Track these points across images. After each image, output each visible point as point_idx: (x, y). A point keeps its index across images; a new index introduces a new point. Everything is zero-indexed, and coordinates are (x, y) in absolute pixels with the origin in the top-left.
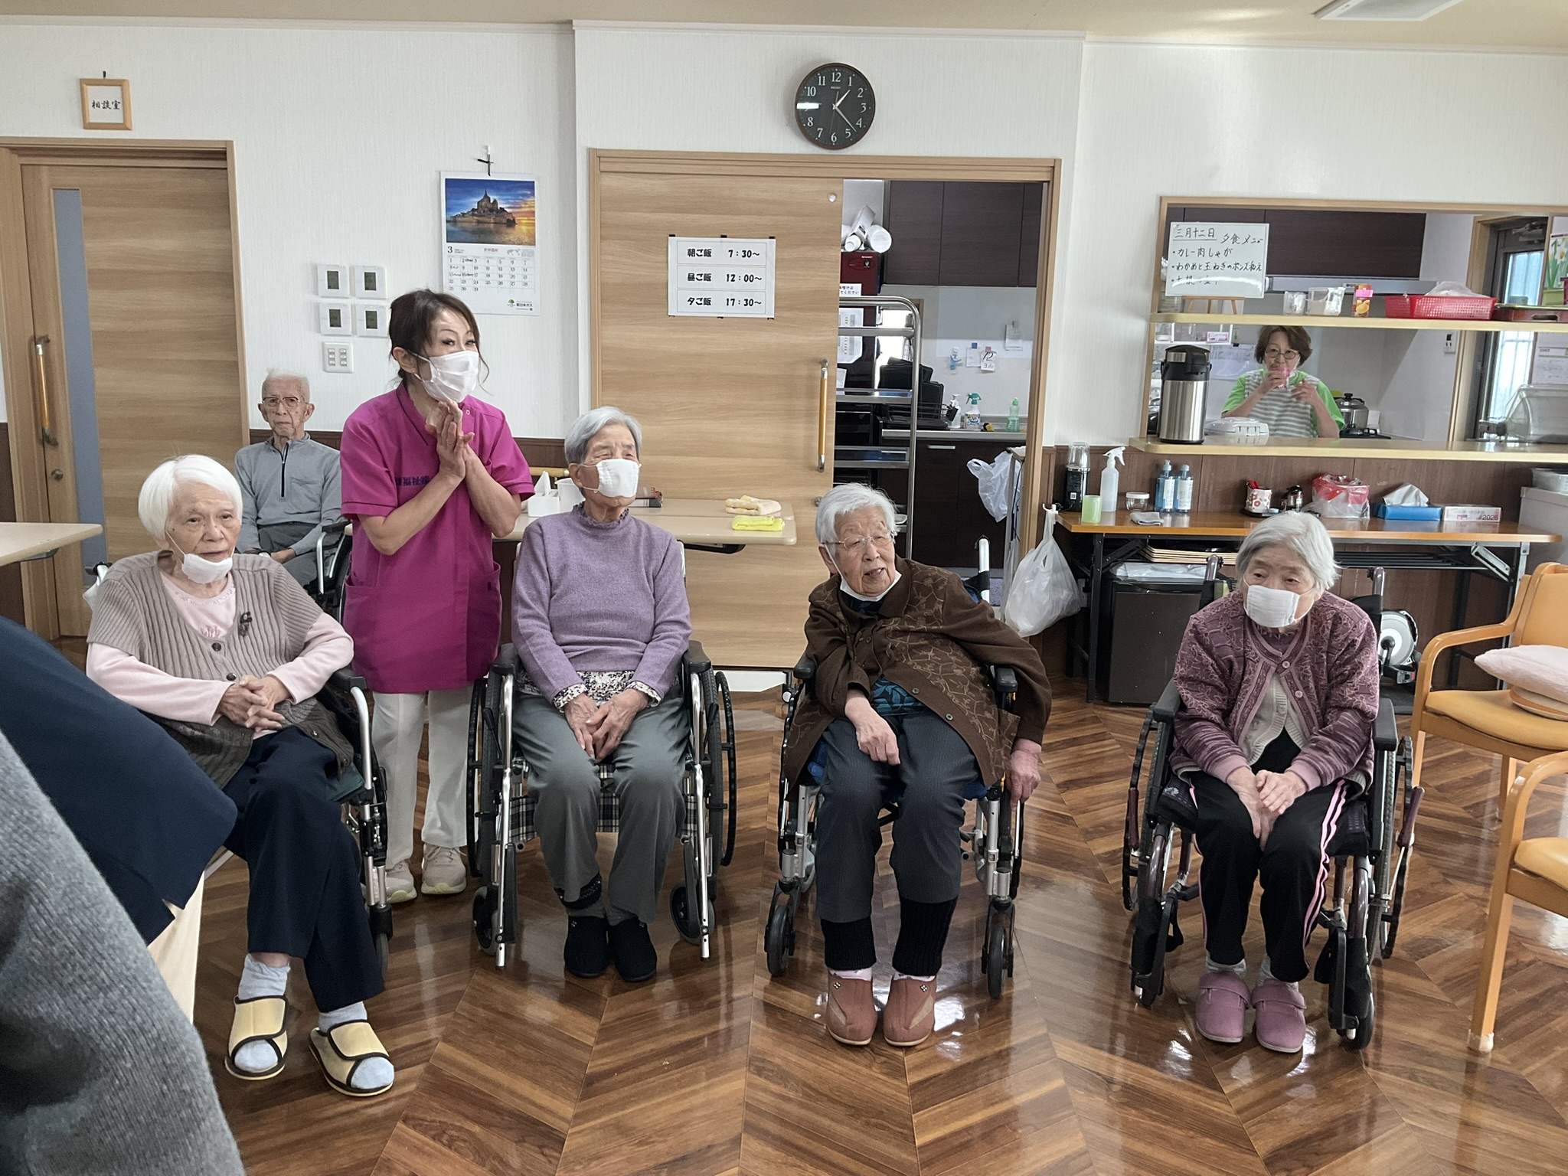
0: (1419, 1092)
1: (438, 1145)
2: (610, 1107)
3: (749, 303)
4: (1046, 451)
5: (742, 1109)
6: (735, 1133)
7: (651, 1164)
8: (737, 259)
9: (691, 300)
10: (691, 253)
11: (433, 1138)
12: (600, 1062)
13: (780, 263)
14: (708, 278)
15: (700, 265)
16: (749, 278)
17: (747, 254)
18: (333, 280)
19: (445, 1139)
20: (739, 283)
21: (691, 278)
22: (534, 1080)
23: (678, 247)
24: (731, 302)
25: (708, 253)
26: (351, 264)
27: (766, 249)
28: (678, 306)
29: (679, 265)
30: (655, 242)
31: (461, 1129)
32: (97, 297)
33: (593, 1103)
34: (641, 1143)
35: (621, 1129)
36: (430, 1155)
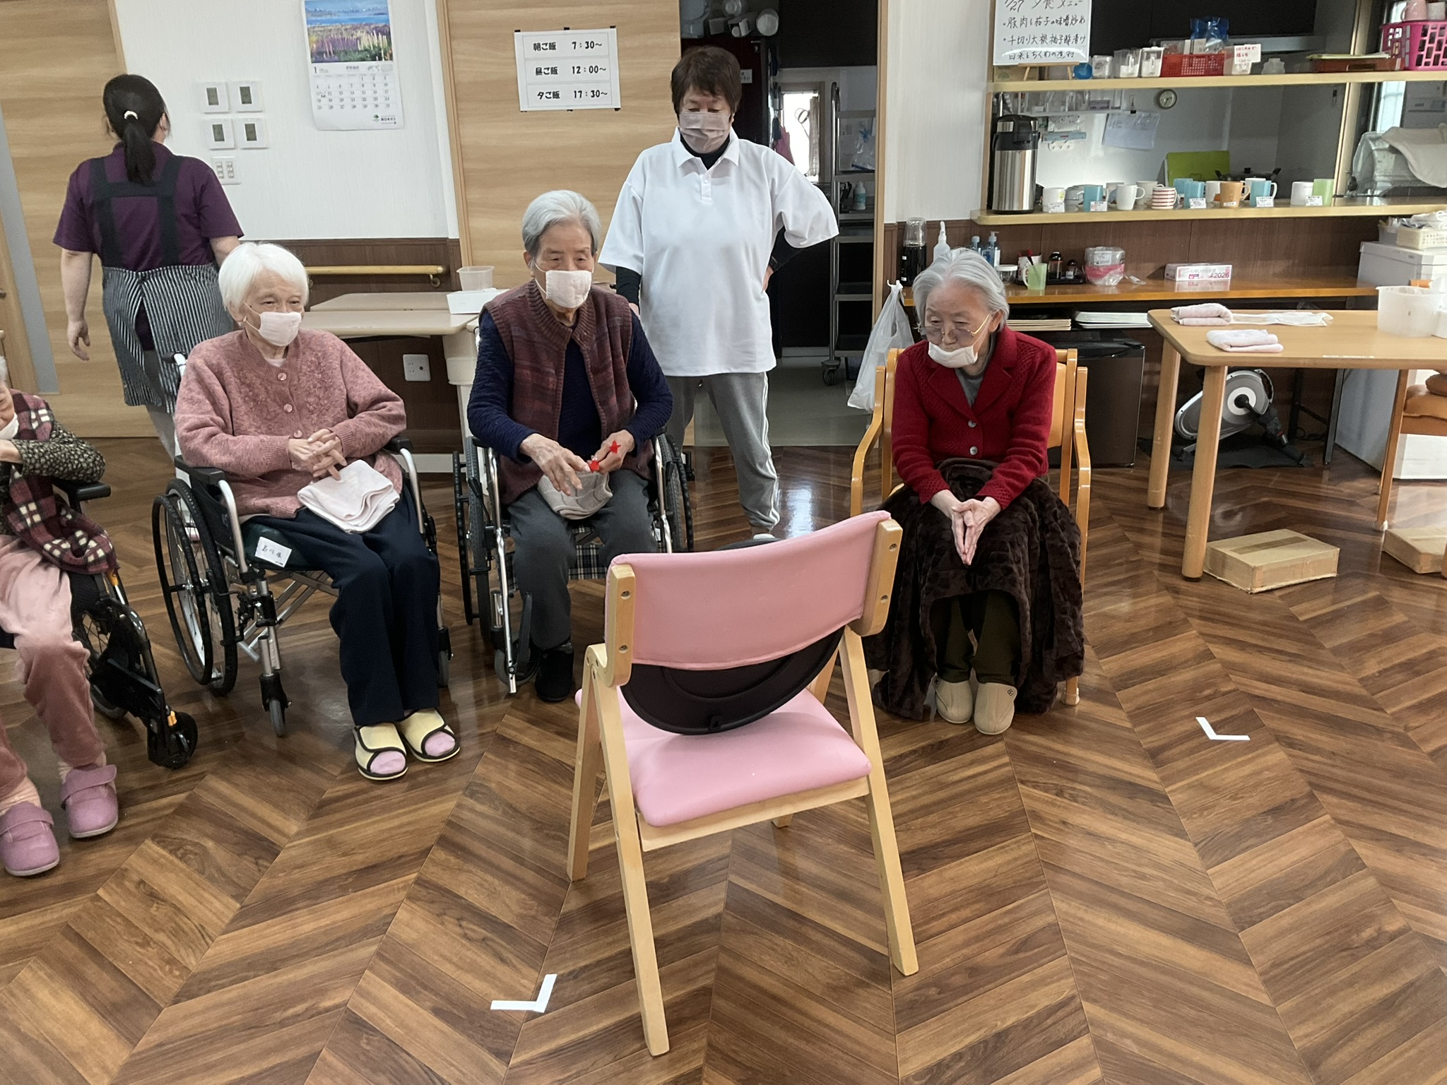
0: (1059, 806)
1: (172, 858)
2: (330, 826)
3: (595, 94)
4: (888, 228)
5: (442, 825)
6: (429, 844)
7: (343, 871)
8: (581, 50)
9: (541, 95)
10: (537, 47)
11: (170, 852)
12: (338, 788)
13: (623, 52)
14: (554, 71)
15: (546, 59)
16: (593, 69)
17: (590, 45)
18: (212, 96)
19: (179, 853)
20: (585, 75)
21: (539, 72)
22: (276, 806)
23: (523, 42)
24: (578, 94)
25: (553, 46)
26: (228, 81)
27: (607, 38)
28: (529, 102)
29: (526, 60)
30: (501, 38)
31: (196, 844)
32: (14, 125)
33: (318, 822)
34: (344, 854)
35: (331, 844)
36: (162, 866)
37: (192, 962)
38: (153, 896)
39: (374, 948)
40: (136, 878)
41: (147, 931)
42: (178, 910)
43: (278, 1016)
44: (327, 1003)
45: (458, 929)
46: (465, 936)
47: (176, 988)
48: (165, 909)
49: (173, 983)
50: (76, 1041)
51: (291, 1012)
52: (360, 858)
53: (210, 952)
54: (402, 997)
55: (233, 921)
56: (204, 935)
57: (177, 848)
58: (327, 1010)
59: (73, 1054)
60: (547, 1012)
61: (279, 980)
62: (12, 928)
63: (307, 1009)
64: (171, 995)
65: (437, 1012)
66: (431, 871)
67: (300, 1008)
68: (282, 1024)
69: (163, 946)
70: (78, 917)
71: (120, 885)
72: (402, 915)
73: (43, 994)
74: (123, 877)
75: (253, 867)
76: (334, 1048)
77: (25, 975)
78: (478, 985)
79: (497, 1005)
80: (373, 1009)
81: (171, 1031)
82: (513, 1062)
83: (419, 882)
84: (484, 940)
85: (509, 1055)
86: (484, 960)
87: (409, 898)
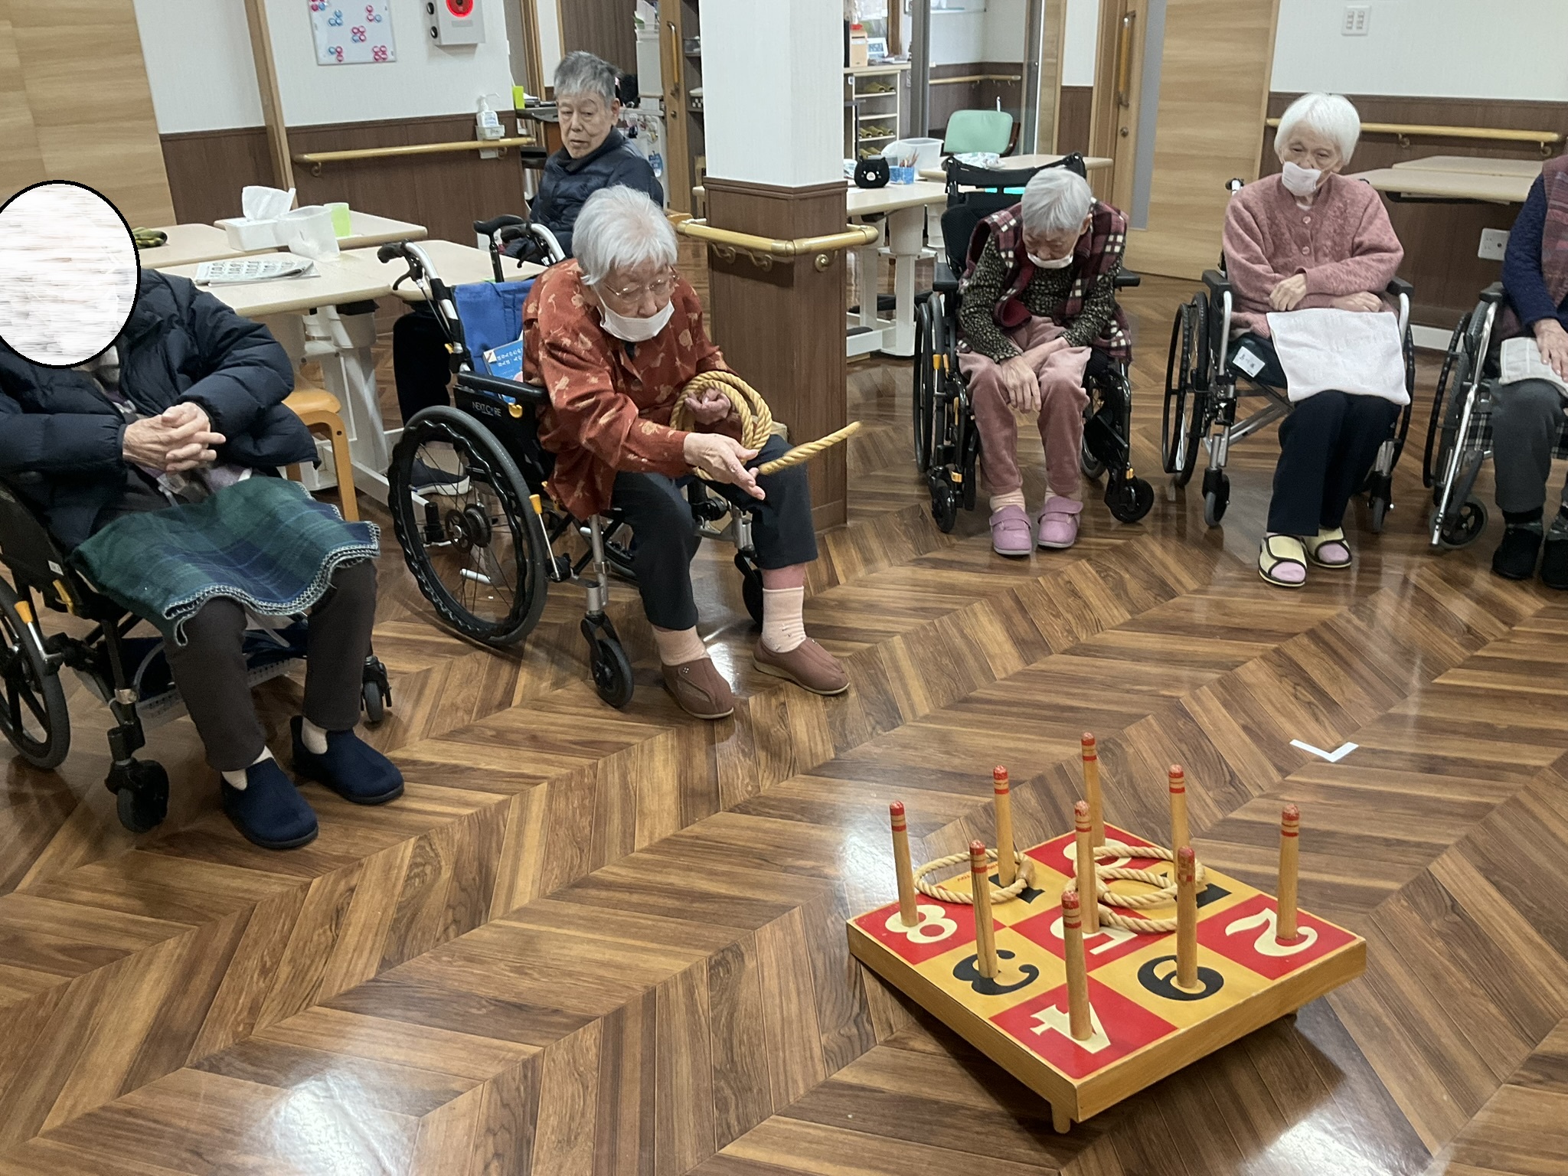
1: (1097, 576)
5: (1318, 624)
6: (1299, 631)
7: (1219, 624)
11: (1097, 572)
19: (1102, 575)
22: (1187, 567)
31: (1116, 573)
34: (1225, 614)
35: (1217, 604)
36: (1088, 578)
37: (1083, 637)
38: (1075, 593)
39: (1218, 676)
40: (1066, 578)
41: (1061, 609)
42: (1087, 605)
43: (1128, 686)
44: (1167, 693)
45: (1293, 691)
46: (1295, 695)
47: (1066, 647)
48: (1078, 601)
49: (1066, 643)
50: (994, 649)
51: (1139, 687)
52: (1237, 621)
53: (1098, 636)
54: (1224, 711)
55: (1122, 625)
56: (1098, 626)
57: (1103, 572)
58: (1165, 696)
59: (990, 656)
60: (1336, 763)
61: (1138, 667)
62: (980, 580)
63: (1151, 691)
64: (1062, 649)
65: (1245, 728)
66: (1290, 648)
67: (1145, 688)
68: (1128, 692)
69: (1067, 621)
70: (1020, 587)
71: (1055, 580)
72: (1250, 664)
73: (984, 619)
74: (1059, 575)
75: (1152, 599)
76: (1157, 717)
77: (977, 606)
78: (1288, 727)
79: (1295, 743)
80: (1197, 708)
81: (1053, 667)
82: (1289, 778)
83: (1276, 651)
84: (1310, 703)
85: (1288, 773)
86: (1302, 714)
87: (1262, 657)
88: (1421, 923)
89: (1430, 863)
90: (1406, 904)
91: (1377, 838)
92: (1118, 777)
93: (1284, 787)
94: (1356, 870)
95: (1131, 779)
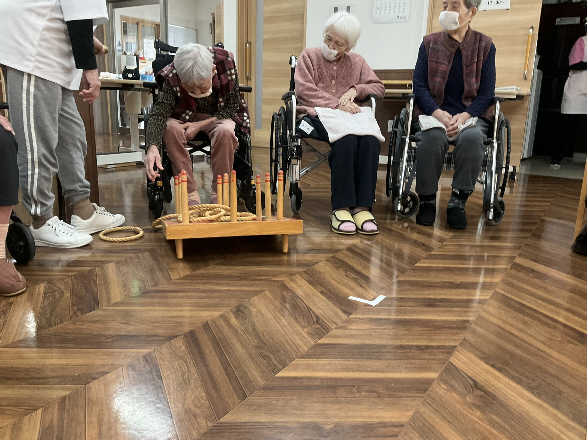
3: (498, 2)
5: (351, 245)
6: (343, 249)
24: (490, 3)
26: (343, 4)
32: (266, 27)
39: (304, 270)
43: (253, 277)
44: (275, 279)
45: (345, 274)
46: (347, 276)
47: (218, 262)
49: (218, 260)
51: (259, 278)
53: (237, 256)
54: (309, 285)
58: (274, 281)
60: (376, 306)
63: (266, 279)
65: (322, 292)
66: (340, 256)
67: (264, 278)
68: (253, 280)
72: (320, 264)
76: (271, 291)
78: (345, 290)
79: (351, 298)
80: (293, 285)
82: (351, 316)
83: (333, 257)
84: (355, 278)
85: (350, 314)
86: (352, 284)
87: (326, 260)
88: (460, 400)
89: (449, 357)
90: (445, 387)
91: (413, 346)
92: (246, 326)
93: (349, 321)
94: (406, 368)
95: (254, 327)
